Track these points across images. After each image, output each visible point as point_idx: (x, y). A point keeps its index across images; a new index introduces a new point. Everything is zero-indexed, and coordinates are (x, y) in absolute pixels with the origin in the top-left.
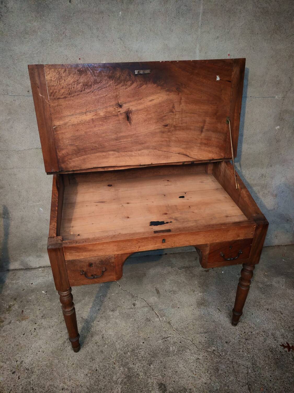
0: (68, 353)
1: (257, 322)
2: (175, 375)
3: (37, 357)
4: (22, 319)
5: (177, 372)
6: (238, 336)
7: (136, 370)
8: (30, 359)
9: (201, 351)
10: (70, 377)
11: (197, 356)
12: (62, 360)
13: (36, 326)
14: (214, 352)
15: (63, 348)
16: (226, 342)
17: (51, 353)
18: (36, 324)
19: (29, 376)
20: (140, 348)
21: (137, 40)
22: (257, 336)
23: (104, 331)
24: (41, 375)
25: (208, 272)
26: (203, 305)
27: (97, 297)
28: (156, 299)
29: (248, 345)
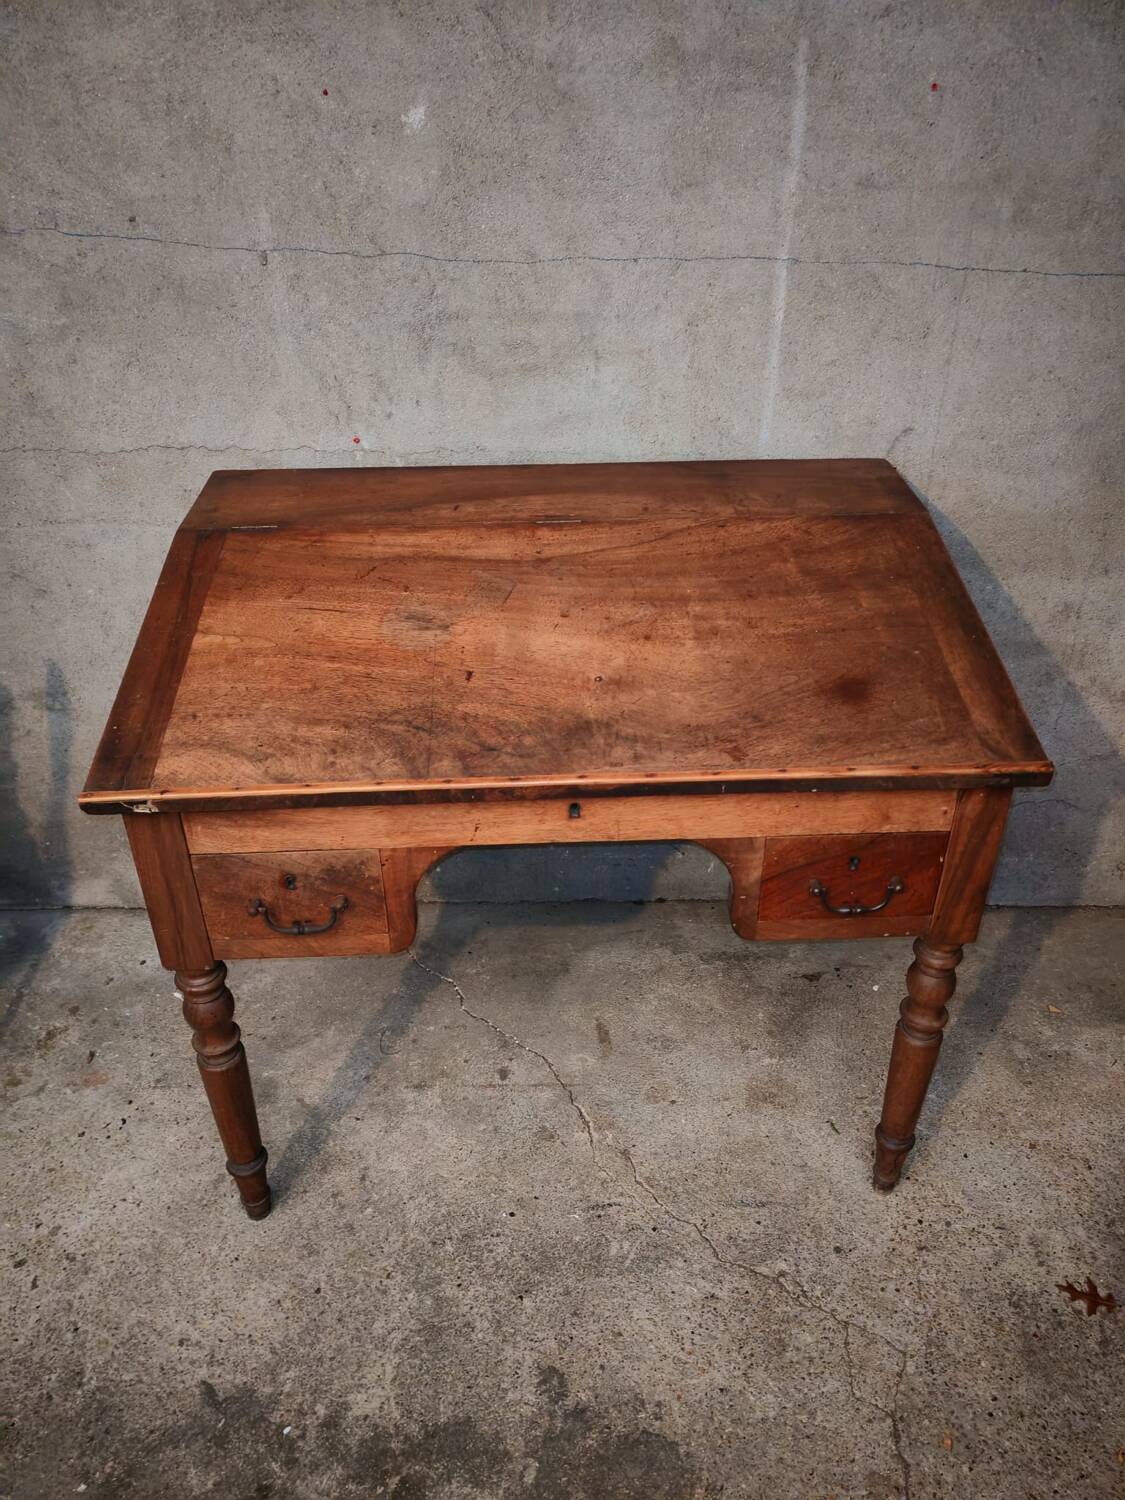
0: (225, 1219)
1: (980, 1187)
2: (609, 1346)
3: (113, 1220)
4: (86, 1080)
5: (620, 1334)
6: (891, 1232)
7: (467, 1309)
8: (86, 1222)
9: (728, 1271)
10: (216, 1302)
11: (708, 1286)
12: (199, 1240)
13: (128, 1111)
14: (782, 1280)
15: (212, 1199)
16: (838, 1250)
17: (164, 1211)
18: (131, 1102)
19: (73, 1281)
20: (495, 1231)
21: (551, 19)
22: (966, 1240)
23: (373, 1156)
24: (113, 1285)
25: (818, 980)
26: (771, 1102)
27: (369, 1034)
28: (591, 1060)
29: (924, 1271)
